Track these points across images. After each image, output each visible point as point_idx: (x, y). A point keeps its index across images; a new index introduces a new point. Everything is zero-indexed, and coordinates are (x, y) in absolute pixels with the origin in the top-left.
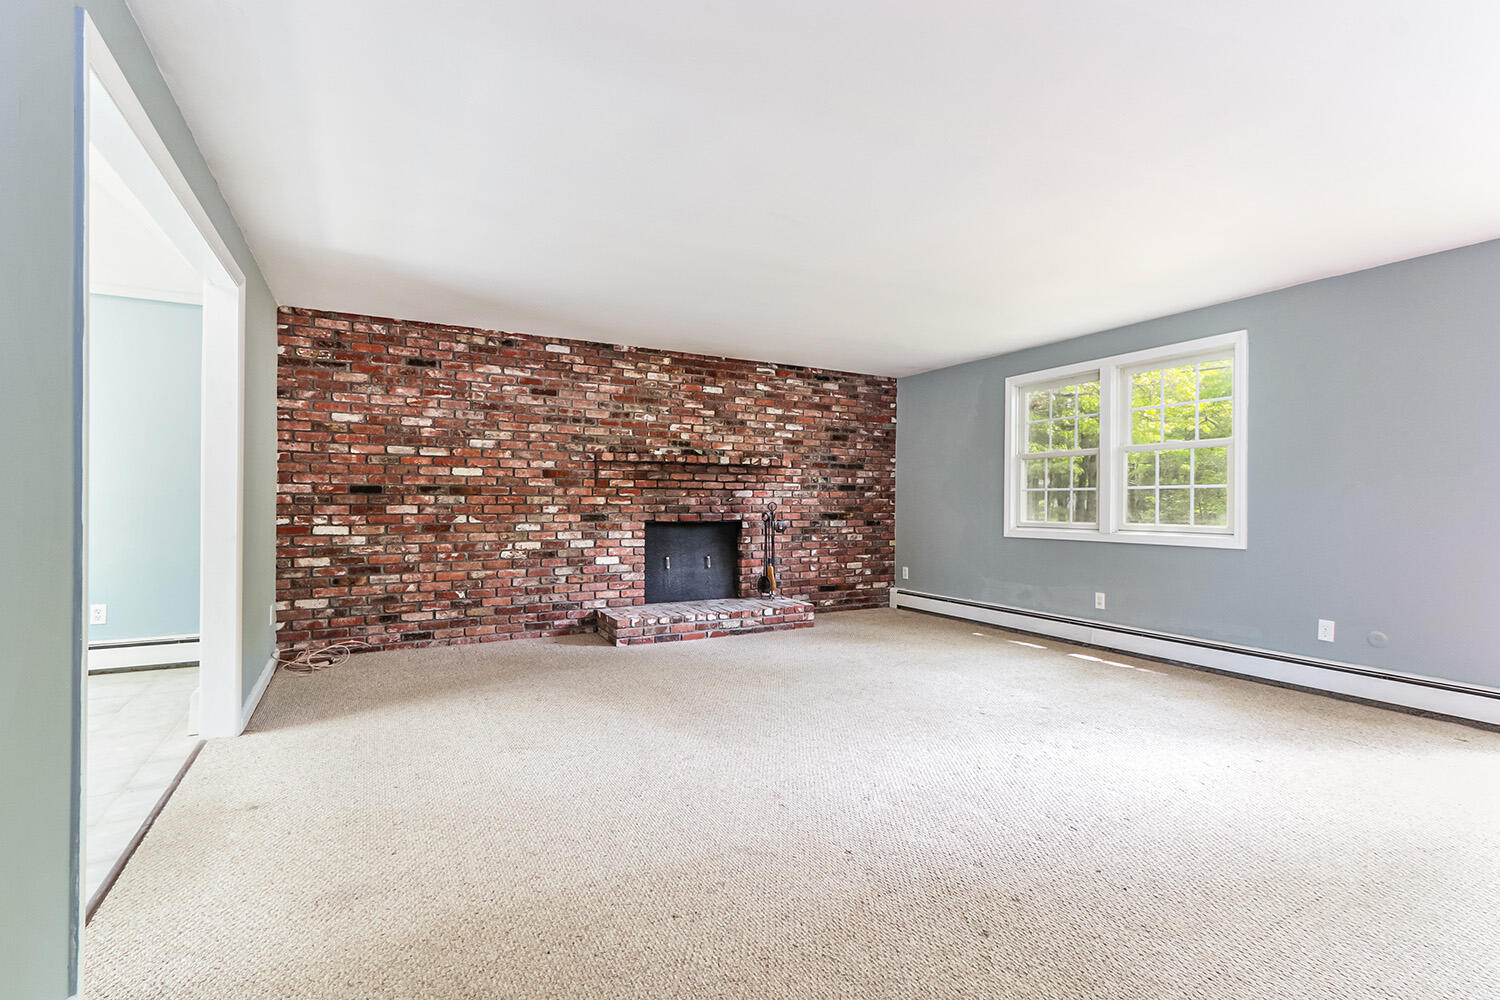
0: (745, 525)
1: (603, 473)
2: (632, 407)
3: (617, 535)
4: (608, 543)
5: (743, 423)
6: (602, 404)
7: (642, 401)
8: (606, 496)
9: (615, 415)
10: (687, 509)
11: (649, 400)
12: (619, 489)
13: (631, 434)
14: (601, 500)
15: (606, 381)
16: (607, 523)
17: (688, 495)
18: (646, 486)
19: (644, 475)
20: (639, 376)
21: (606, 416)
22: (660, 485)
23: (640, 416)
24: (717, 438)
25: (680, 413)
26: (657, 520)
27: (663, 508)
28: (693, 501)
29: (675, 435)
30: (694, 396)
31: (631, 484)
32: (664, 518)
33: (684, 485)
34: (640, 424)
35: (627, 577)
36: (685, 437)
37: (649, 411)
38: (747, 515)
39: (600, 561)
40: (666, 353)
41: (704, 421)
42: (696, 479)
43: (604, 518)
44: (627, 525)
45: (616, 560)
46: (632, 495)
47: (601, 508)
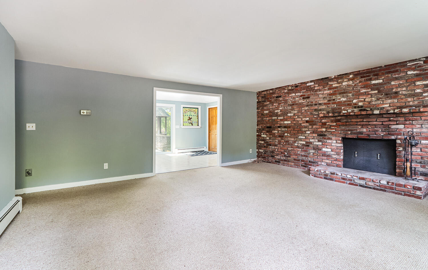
0: (398, 141)
1: (323, 120)
2: (336, 97)
3: (330, 141)
4: (326, 144)
5: (396, 93)
6: (324, 98)
7: (340, 94)
8: (326, 128)
9: (329, 101)
10: (361, 133)
11: (343, 93)
12: (331, 126)
13: (335, 106)
14: (324, 130)
15: (326, 90)
16: (326, 137)
17: (362, 127)
18: (340, 124)
19: (339, 121)
20: (339, 85)
21: (326, 101)
22: (347, 124)
23: (339, 99)
24: (379, 102)
25: (358, 94)
26: (347, 137)
27: (349, 132)
28: (365, 130)
29: (355, 104)
30: (365, 87)
31: (335, 124)
32: (350, 136)
33: (359, 123)
34: (339, 102)
35: (334, 156)
36: (360, 104)
37: (343, 97)
38: (400, 137)
39: (324, 149)
40: (350, 73)
41: (371, 96)
43: (325, 135)
44: (334, 138)
45: (330, 150)
46: (336, 128)
47: (324, 132)
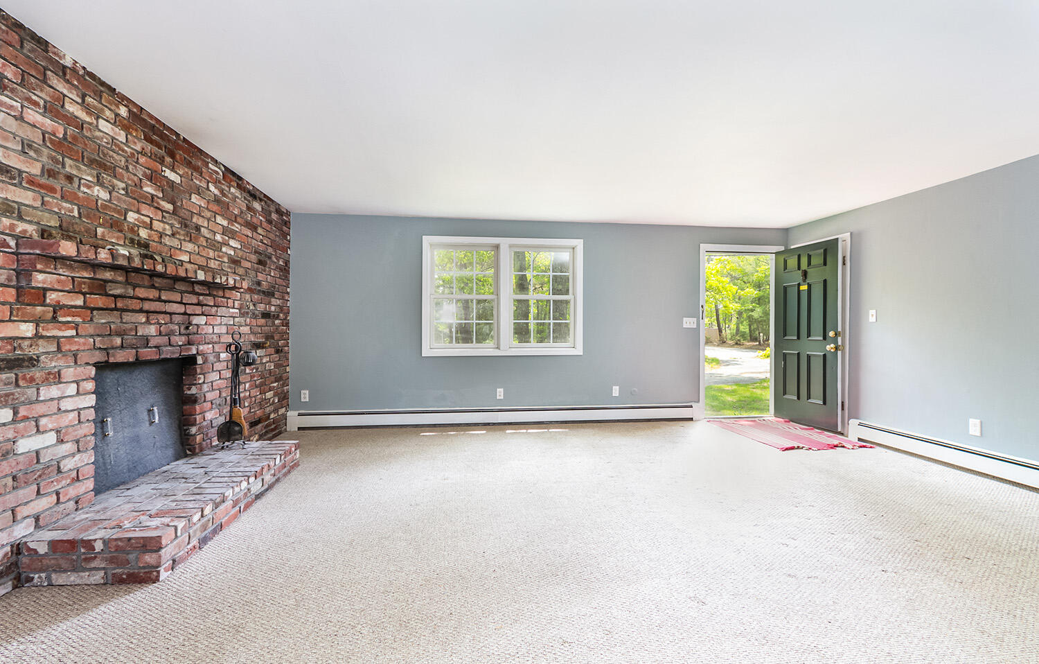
0: (200, 360)
1: (40, 277)
2: (79, 169)
3: (54, 391)
4: (39, 409)
5: (198, 228)
6: (30, 146)
7: (92, 163)
8: (37, 322)
9: (51, 174)
10: (146, 340)
11: (102, 166)
12: (58, 308)
13: (76, 214)
14: (27, 329)
15: (36, 104)
16: (37, 374)
17: (148, 322)
18: (101, 305)
19: (100, 287)
20: (88, 119)
21: (35, 169)
22: (120, 305)
23: (89, 187)
24: (175, 243)
25: (136, 196)
26: (112, 360)
27: (118, 341)
28: (152, 330)
29: (133, 229)
30: (154, 177)
31: (79, 301)
32: (120, 357)
33: (147, 306)
34: (88, 198)
35: (68, 465)
36: (143, 233)
37: (99, 182)
38: (201, 348)
39: (26, 445)
40: (124, 100)
41: (163, 216)
42: (163, 298)
43: (33, 361)
44: (69, 373)
45: (51, 438)
46: (78, 319)
47: (27, 343)
